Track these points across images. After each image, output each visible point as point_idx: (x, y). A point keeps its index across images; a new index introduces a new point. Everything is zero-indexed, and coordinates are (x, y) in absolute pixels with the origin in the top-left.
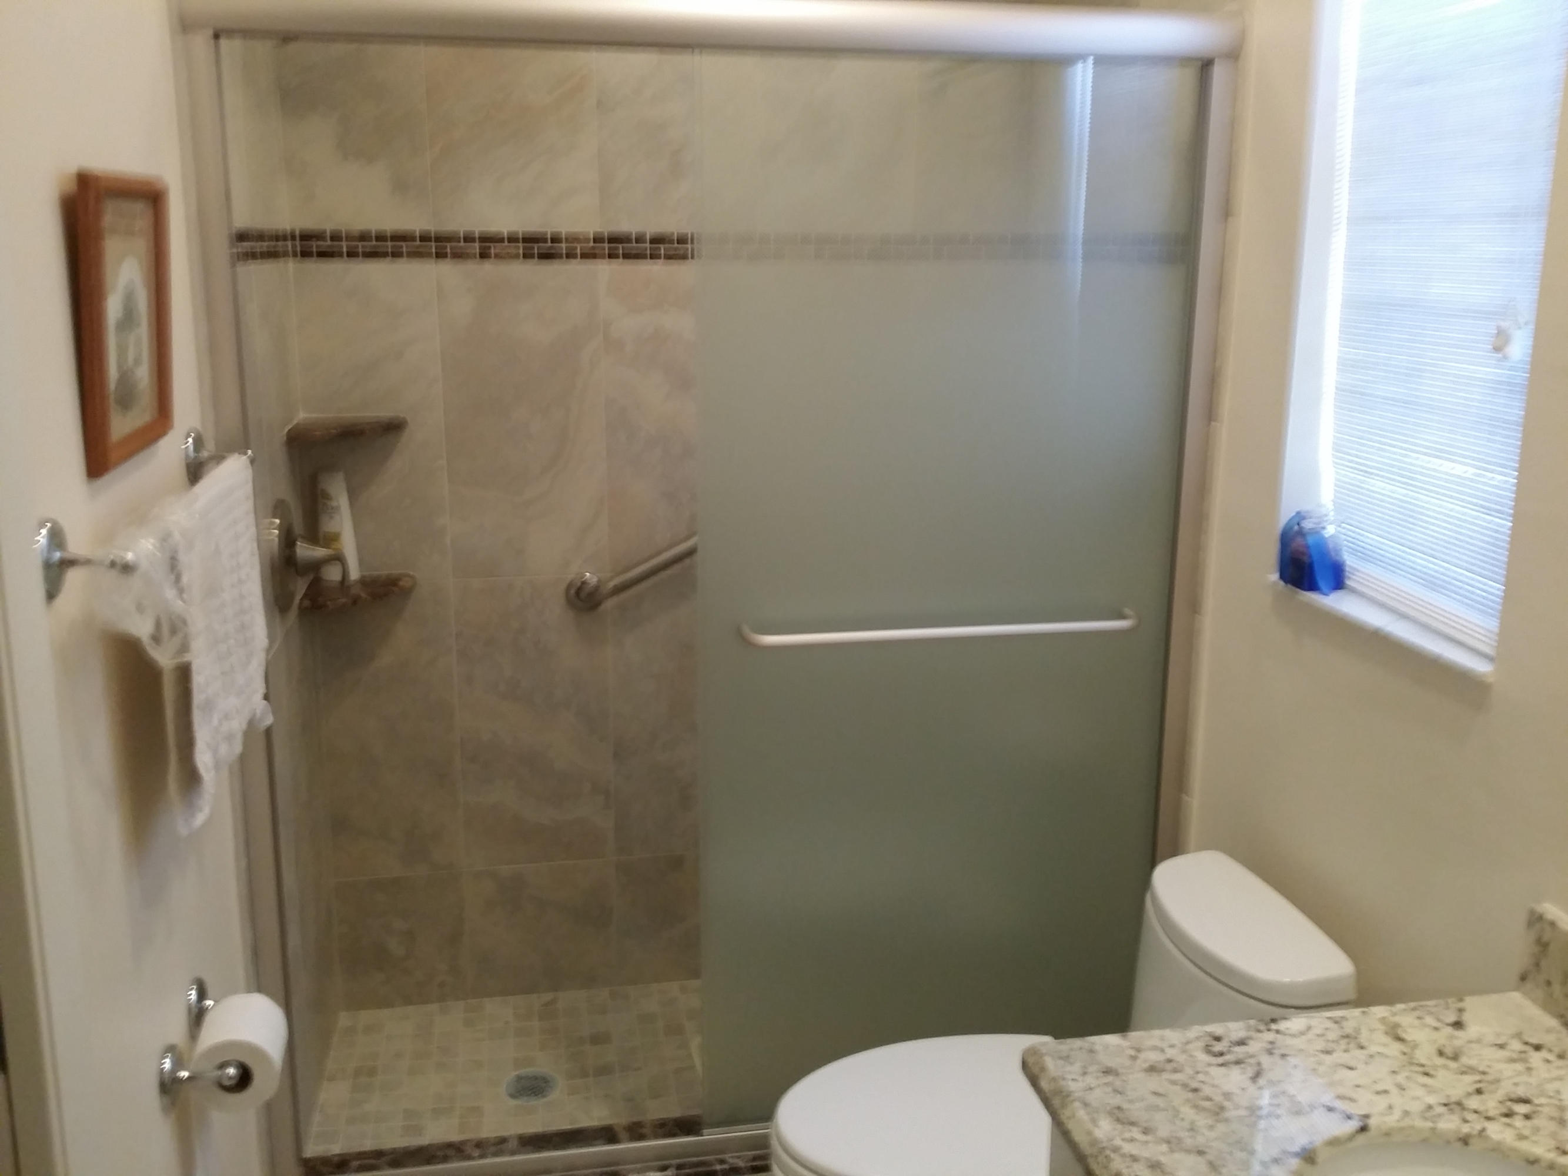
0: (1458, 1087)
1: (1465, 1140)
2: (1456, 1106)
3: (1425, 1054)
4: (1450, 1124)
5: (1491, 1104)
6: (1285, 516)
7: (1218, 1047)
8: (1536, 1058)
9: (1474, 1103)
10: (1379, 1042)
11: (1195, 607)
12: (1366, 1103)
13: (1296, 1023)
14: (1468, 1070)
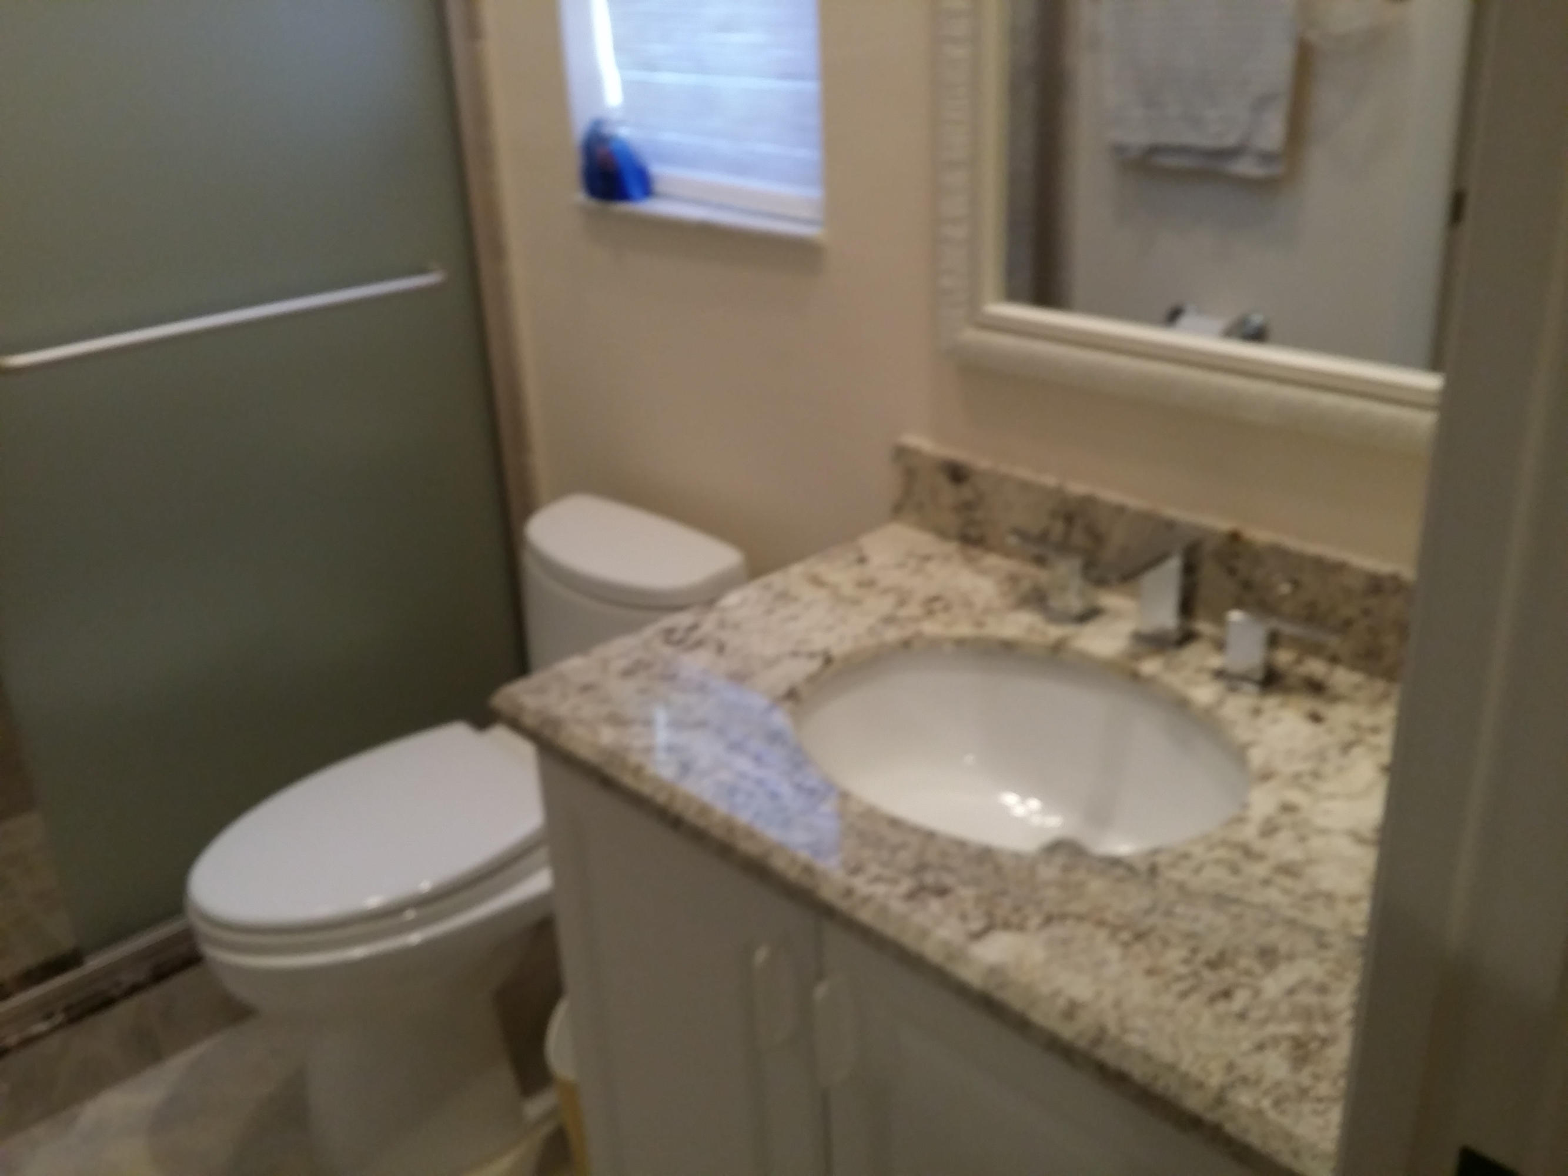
0: (885, 605)
1: (906, 644)
2: (889, 620)
3: (848, 589)
4: (892, 634)
5: (913, 609)
6: (580, 126)
7: (677, 636)
8: (931, 567)
9: (903, 613)
10: (809, 593)
11: (499, 252)
12: (820, 641)
13: (732, 599)
14: (886, 591)
